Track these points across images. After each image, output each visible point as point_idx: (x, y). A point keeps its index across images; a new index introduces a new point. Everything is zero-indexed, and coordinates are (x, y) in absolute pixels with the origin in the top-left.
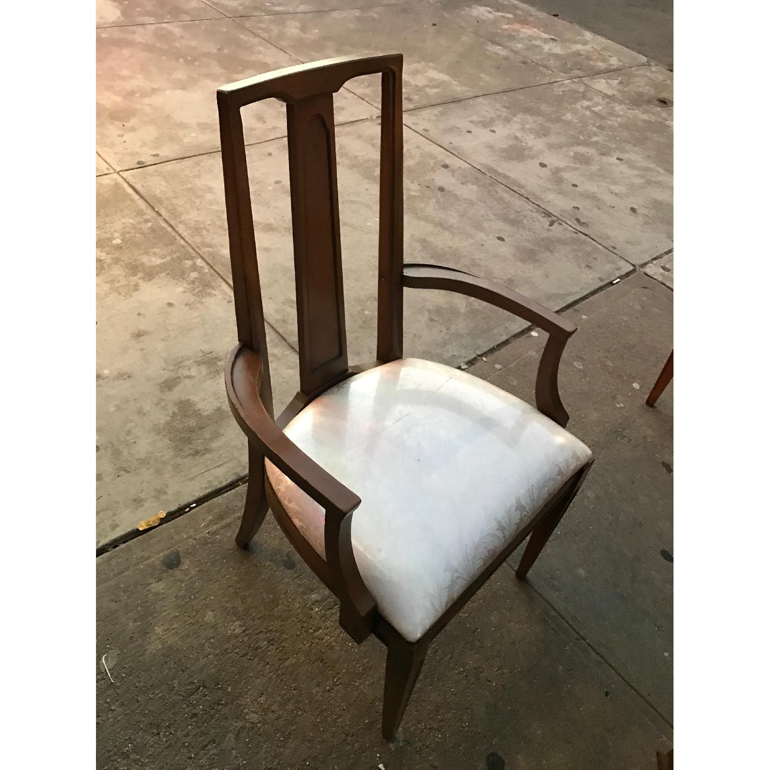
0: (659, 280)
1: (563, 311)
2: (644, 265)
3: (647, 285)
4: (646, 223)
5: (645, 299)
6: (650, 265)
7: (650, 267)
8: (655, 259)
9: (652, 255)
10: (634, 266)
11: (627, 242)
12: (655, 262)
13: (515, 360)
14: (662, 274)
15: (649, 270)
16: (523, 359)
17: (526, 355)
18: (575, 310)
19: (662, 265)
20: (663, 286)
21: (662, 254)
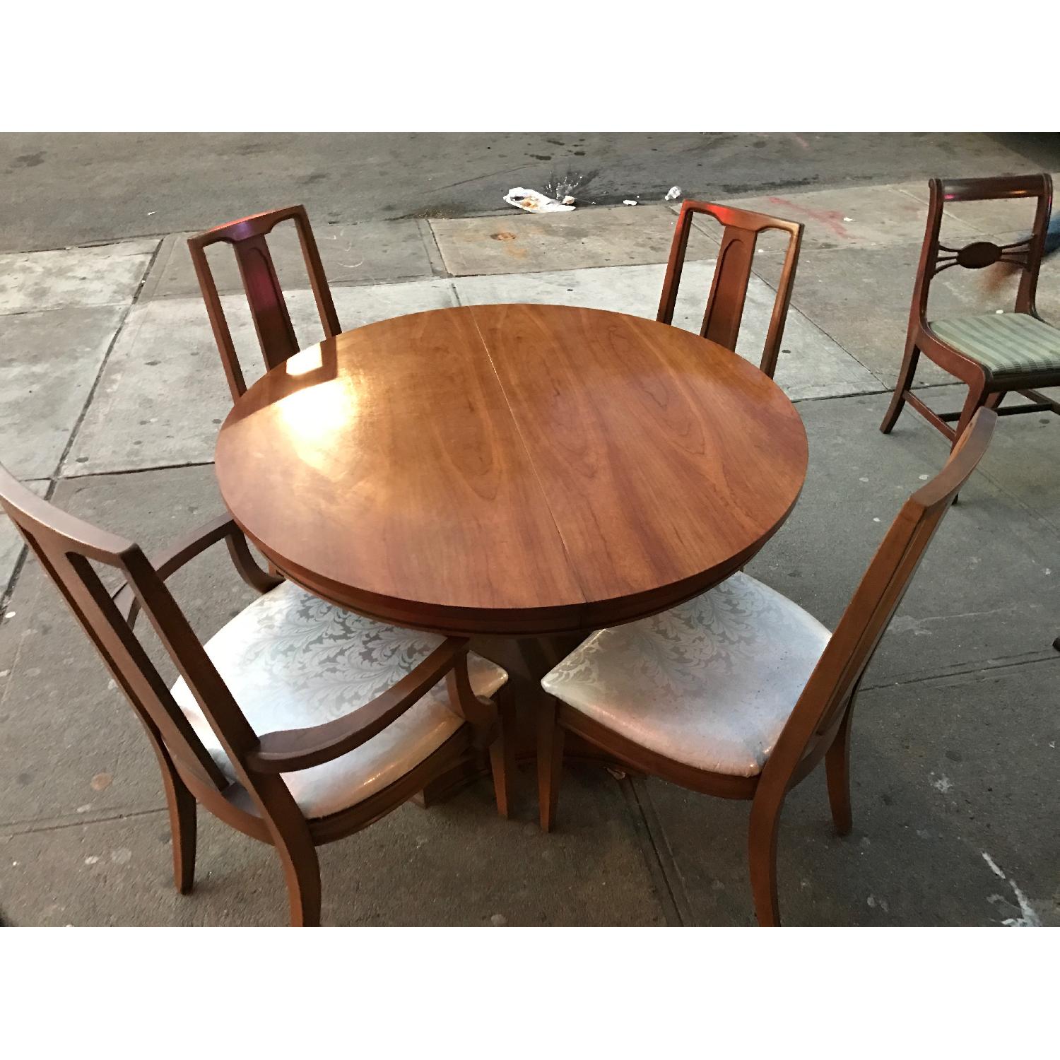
0: (86, 473)
1: (19, 572)
2: (58, 470)
3: (79, 488)
4: (21, 431)
5: (88, 500)
6: (64, 467)
7: (66, 469)
8: (63, 458)
9: (57, 457)
10: (48, 479)
11: (20, 462)
12: (65, 461)
13: (15, 654)
14: (83, 468)
15: (68, 471)
16: (23, 646)
17: (23, 640)
18: (29, 562)
19: (76, 459)
20: (95, 476)
21: (66, 449)
